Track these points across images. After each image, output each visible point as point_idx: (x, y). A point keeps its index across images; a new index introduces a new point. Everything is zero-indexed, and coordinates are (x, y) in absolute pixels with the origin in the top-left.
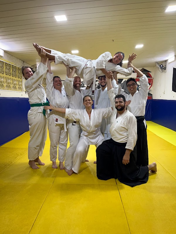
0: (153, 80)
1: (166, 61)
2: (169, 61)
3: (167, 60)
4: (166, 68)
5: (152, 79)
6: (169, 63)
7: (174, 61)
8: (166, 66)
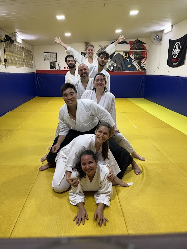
0: (148, 53)
1: (162, 31)
2: (165, 32)
3: (164, 30)
4: (162, 39)
5: (146, 52)
6: (165, 34)
7: (170, 31)
8: (161, 37)
